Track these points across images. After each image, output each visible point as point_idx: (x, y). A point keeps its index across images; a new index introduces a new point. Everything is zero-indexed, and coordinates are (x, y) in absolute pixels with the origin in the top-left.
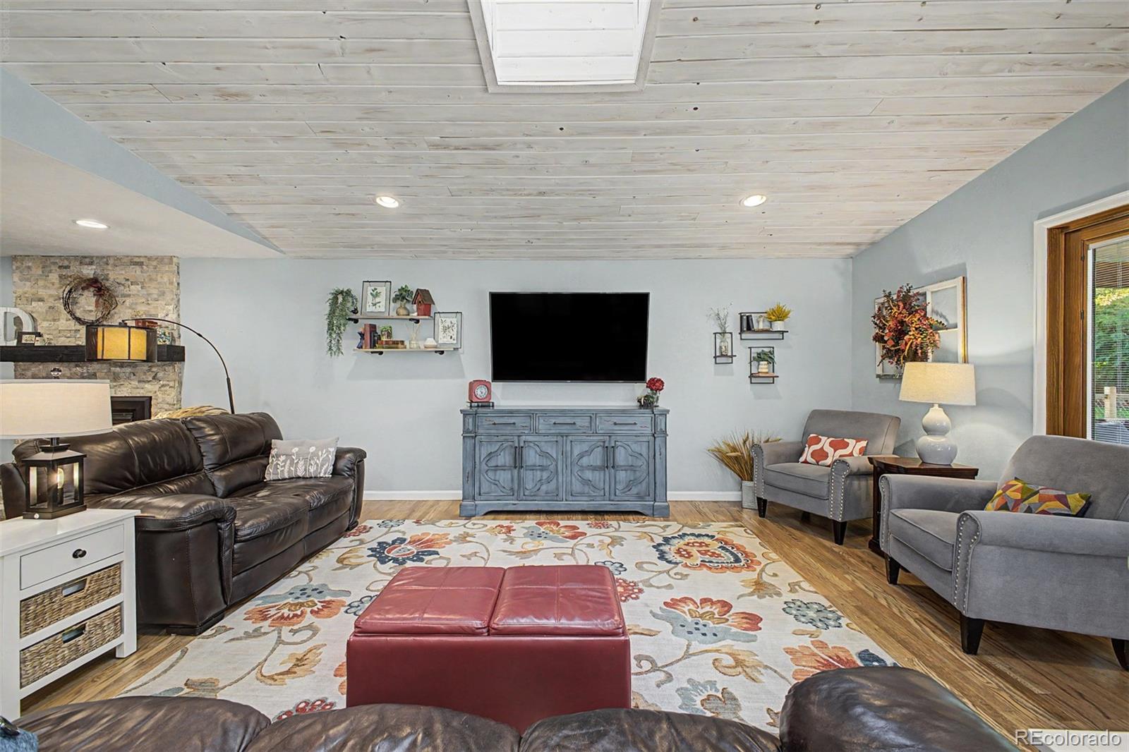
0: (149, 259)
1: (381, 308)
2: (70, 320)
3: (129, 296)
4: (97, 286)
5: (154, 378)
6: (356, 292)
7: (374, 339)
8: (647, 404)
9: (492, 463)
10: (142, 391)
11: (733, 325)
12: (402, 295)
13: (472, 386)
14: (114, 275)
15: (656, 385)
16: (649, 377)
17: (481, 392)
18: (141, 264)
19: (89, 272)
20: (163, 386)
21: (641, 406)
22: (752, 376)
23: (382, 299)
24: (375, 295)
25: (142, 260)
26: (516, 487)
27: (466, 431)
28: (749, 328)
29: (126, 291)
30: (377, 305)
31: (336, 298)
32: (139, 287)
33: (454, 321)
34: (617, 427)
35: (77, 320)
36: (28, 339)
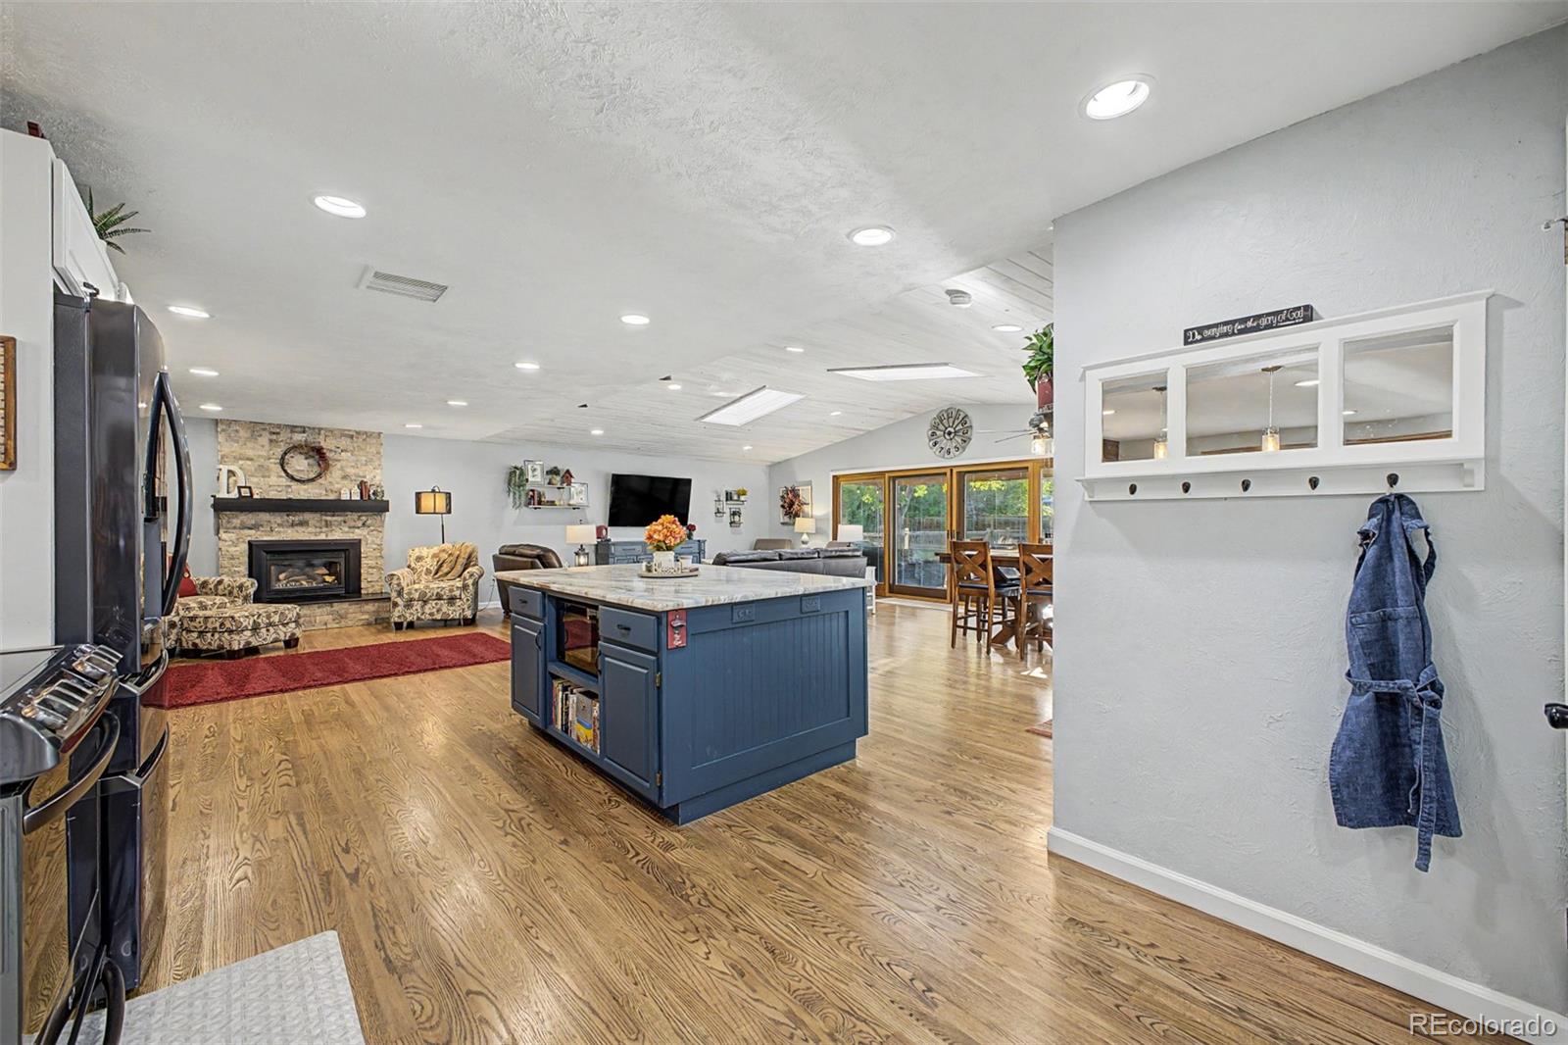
0: (358, 433)
1: (539, 479)
2: (281, 477)
3: (339, 461)
4: (318, 454)
5: (364, 524)
6: (523, 468)
7: (535, 500)
10: (351, 535)
11: (723, 498)
12: (554, 472)
13: (598, 529)
14: (327, 444)
15: (691, 530)
17: (603, 532)
18: (352, 437)
19: (299, 438)
20: (372, 531)
22: (731, 523)
23: (538, 472)
24: (535, 470)
25: (351, 433)
28: (731, 499)
29: (337, 457)
30: (536, 478)
32: (349, 454)
33: (585, 488)
35: (292, 478)
36: (245, 492)
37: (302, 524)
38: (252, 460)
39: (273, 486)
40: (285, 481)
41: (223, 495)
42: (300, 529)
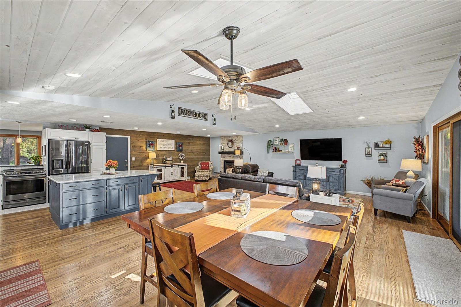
0: (239, 136)
1: (277, 143)
4: (232, 141)
6: (272, 141)
7: (276, 150)
8: (342, 167)
9: (299, 178)
11: (372, 146)
12: (282, 140)
13: (296, 161)
14: (234, 139)
15: (345, 162)
16: (343, 160)
17: (298, 162)
18: (237, 137)
19: (230, 138)
20: (241, 159)
21: (340, 167)
22: (379, 160)
23: (277, 141)
24: (276, 141)
26: (304, 184)
27: (293, 170)
28: (378, 147)
29: (235, 142)
30: (276, 143)
31: (268, 142)
32: (237, 141)
33: (293, 146)
34: (329, 172)
35: (229, 147)
36: (223, 150)
37: (230, 157)
38: (224, 144)
39: (227, 149)
40: (228, 148)
41: (220, 151)
42: (230, 158)
